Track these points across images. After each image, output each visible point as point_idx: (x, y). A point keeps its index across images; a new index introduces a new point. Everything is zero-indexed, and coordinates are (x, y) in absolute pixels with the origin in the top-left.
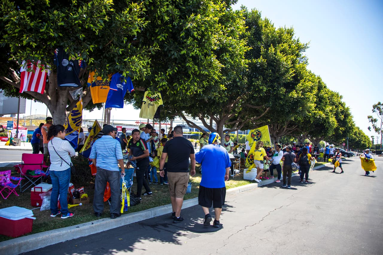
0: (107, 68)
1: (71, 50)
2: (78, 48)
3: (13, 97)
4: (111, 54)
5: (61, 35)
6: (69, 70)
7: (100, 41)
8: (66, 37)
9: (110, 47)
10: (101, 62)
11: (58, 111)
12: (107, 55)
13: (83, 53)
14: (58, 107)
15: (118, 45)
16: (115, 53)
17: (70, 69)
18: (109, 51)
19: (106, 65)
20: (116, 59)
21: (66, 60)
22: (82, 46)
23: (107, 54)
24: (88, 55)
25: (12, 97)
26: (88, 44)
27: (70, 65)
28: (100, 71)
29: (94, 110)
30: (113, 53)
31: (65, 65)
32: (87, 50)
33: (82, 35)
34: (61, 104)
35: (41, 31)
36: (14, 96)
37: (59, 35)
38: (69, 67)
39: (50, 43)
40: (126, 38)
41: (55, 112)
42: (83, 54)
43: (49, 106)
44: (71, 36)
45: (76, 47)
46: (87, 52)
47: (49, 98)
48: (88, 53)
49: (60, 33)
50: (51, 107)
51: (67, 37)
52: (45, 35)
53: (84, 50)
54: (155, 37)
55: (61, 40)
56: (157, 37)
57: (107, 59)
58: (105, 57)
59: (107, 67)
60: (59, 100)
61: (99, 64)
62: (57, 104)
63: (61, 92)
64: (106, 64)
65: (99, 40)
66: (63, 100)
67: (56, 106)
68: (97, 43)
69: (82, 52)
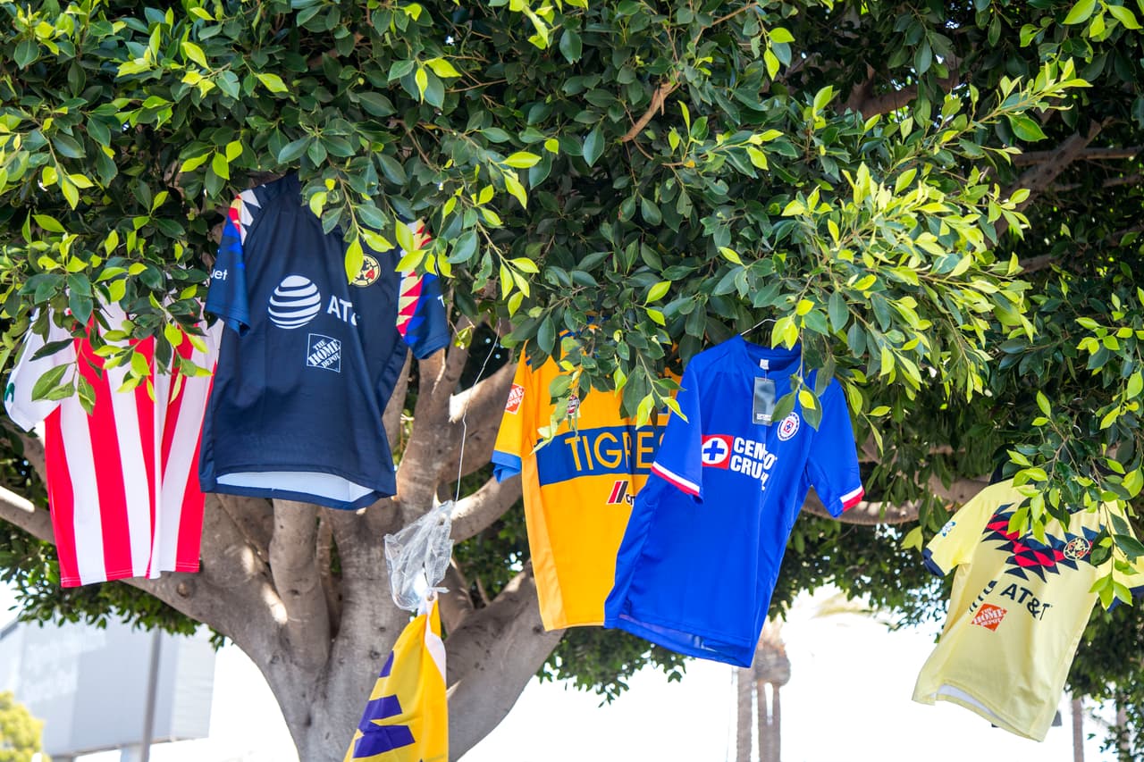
0: (657, 316)
1: (359, 200)
2: (414, 181)
3: (67, 622)
4: (677, 188)
5: (274, 83)
6: (314, 360)
7: (579, 102)
8: (319, 95)
9: (664, 141)
10: (607, 274)
11: (338, 710)
12: (650, 211)
13: (451, 217)
14: (339, 682)
15: (726, 109)
16: (708, 181)
17: (324, 354)
18: (661, 175)
19: (641, 291)
20: (716, 226)
21: (303, 281)
22: (442, 160)
23: (646, 204)
24: (493, 232)
25: (61, 623)
26: (492, 146)
27: (326, 325)
28: (598, 345)
29: (630, 681)
30: (696, 185)
31: (288, 321)
32: (487, 194)
33: (429, 70)
34: (360, 652)
35: (124, 70)
36: (75, 619)
37: (262, 89)
38: (315, 340)
39: (204, 157)
40: (782, 36)
41: (318, 716)
42: (453, 226)
43: (280, 672)
44: (358, 89)
45: (396, 175)
46: (487, 206)
47: (280, 612)
48: (494, 220)
49: (268, 69)
50: (290, 679)
51: (329, 98)
52: (153, 102)
53: (459, 192)
54: (1046, 22)
55: (281, 127)
56: (1065, 15)
57: (652, 245)
58: (639, 228)
59: (650, 305)
60: (346, 622)
61: (590, 289)
62: (337, 655)
63: (364, 559)
64: (642, 280)
65: (569, 88)
66: (373, 623)
67: (327, 669)
68: (560, 119)
69: (445, 213)
